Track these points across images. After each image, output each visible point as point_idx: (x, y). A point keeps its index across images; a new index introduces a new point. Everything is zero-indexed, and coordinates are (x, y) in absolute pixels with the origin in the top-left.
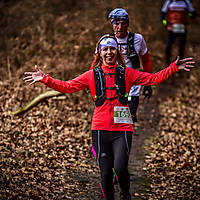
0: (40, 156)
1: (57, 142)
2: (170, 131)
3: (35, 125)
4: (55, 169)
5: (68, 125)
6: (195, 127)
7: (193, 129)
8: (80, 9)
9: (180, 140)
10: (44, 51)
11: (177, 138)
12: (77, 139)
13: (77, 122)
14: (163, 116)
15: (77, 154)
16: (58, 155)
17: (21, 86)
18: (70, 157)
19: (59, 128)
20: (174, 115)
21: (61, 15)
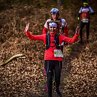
0: (13, 86)
1: (21, 79)
2: (76, 74)
3: (10, 71)
4: (20, 92)
5: (26, 71)
6: (88, 72)
7: (87, 73)
8: (33, 14)
9: (81, 78)
10: (15, 35)
11: (80, 77)
12: (31, 78)
13: (31, 69)
14: (73, 67)
15: (31, 85)
16: (22, 85)
17: (4, 52)
18: (28, 87)
19: (22, 72)
20: (78, 66)
21: (23, 17)
